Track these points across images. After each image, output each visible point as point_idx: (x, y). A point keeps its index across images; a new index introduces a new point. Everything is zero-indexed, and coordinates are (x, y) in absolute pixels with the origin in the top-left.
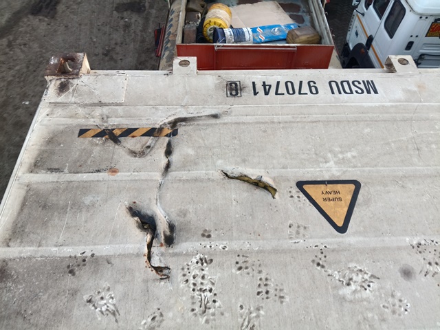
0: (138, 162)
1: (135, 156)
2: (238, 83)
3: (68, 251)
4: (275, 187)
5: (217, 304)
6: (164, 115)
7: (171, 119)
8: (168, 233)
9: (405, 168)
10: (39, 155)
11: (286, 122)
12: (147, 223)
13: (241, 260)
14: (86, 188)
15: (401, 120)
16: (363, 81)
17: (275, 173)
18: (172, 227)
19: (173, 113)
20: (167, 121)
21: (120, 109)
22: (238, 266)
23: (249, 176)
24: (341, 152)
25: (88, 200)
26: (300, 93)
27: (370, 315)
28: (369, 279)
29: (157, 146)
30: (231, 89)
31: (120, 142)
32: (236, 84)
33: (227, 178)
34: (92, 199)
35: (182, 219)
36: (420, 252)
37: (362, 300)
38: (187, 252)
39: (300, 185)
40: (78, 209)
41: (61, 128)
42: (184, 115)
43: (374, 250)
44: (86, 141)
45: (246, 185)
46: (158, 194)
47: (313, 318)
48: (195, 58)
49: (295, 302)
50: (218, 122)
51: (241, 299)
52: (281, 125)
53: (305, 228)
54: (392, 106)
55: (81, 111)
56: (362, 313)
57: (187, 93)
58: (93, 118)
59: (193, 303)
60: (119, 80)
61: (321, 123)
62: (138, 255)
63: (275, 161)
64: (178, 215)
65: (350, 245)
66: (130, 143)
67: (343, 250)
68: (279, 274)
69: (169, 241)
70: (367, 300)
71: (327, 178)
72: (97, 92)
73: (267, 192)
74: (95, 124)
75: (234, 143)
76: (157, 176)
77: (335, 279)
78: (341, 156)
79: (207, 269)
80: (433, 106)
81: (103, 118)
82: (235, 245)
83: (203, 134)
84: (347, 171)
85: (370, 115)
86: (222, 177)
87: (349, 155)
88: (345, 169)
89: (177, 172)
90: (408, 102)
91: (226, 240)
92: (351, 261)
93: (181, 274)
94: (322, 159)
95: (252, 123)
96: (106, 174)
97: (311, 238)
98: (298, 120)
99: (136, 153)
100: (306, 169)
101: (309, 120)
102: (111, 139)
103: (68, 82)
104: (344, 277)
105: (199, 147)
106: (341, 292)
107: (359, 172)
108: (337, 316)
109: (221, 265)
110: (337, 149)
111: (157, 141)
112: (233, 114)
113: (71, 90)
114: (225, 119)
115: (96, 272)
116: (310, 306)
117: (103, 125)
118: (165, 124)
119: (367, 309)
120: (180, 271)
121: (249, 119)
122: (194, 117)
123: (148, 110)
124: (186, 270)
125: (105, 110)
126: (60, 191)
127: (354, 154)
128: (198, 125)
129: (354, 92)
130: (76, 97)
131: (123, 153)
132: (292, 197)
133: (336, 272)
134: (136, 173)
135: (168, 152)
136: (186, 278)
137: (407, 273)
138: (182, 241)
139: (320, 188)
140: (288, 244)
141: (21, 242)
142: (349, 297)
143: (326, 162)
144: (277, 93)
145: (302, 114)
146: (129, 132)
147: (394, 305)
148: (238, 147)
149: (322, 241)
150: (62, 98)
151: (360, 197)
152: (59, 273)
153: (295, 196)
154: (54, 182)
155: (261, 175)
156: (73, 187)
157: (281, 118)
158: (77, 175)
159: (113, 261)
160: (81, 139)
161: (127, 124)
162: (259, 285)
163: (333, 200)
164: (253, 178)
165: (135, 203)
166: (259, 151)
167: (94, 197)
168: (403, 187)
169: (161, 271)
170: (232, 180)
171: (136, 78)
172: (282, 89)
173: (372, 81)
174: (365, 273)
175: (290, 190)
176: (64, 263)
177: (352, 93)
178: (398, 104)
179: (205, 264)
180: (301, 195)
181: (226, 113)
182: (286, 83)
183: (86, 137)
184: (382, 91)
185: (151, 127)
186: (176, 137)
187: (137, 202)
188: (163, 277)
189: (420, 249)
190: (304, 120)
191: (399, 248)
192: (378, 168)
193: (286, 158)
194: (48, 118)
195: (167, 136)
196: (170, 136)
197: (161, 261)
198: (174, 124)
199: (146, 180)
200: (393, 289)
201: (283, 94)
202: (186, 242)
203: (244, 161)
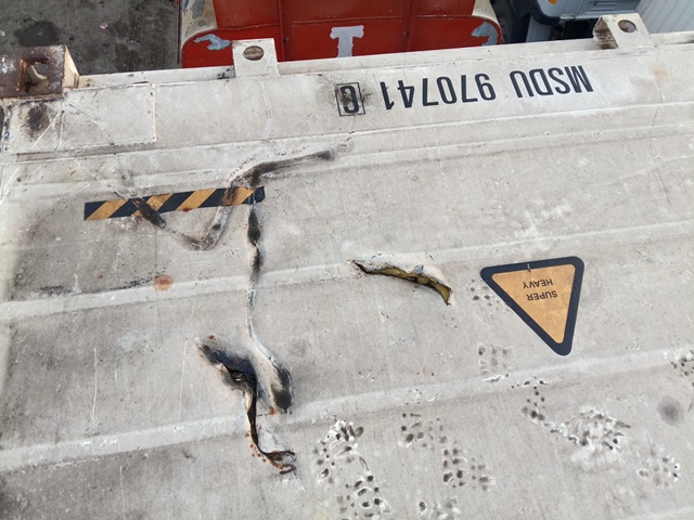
0: (203, 258)
1: (197, 248)
2: (355, 86)
3: (111, 443)
4: (447, 285)
5: (382, 506)
6: (234, 162)
7: (249, 167)
8: (279, 387)
9: (649, 227)
10: (19, 262)
11: (449, 158)
12: (241, 373)
13: (409, 422)
14: (118, 319)
15: (635, 139)
16: (567, 69)
17: (444, 256)
18: (284, 375)
19: (250, 155)
20: (240, 173)
21: (151, 155)
22: (407, 433)
23: (401, 268)
24: (546, 207)
25: (127, 342)
26: (465, 100)
27: (622, 491)
28: (614, 431)
29: (233, 224)
30: (345, 100)
31: (164, 221)
32: (352, 89)
33: (363, 273)
34: (134, 338)
35: (299, 360)
36: (686, 374)
37: (608, 467)
38: (318, 420)
39: (487, 274)
40: (112, 362)
41: (50, 203)
42: (269, 157)
43: (617, 378)
44: (102, 226)
45: (396, 284)
46: (250, 317)
47: (537, 508)
48: (272, 41)
49: (505, 485)
50: (332, 168)
51: (419, 492)
52: (442, 164)
53: (505, 352)
54: (618, 113)
55: (79, 165)
56: (610, 490)
57: (267, 113)
58: (105, 178)
59: (343, 510)
60: (139, 97)
61: (507, 155)
62: (235, 436)
63: (440, 235)
64: (292, 353)
65: (579, 374)
66: (184, 222)
67: (569, 385)
68: (473, 440)
69: (284, 401)
70: (615, 466)
71: (528, 257)
72: (102, 125)
73: (434, 293)
74: (111, 190)
75: (366, 207)
76: (243, 282)
77: (563, 437)
78: (545, 214)
79: (356, 445)
80: (681, 108)
81: (123, 177)
82: (397, 398)
83: (310, 194)
84: (559, 240)
85: (585, 133)
86: (355, 273)
87: (558, 211)
88: (556, 239)
89: (276, 272)
90: (642, 103)
91: (379, 390)
92: (583, 402)
93: (315, 461)
94: (515, 224)
95: (391, 164)
96: (151, 288)
97: (517, 369)
98: (469, 152)
99: (197, 242)
100: (494, 245)
101: (487, 151)
102: (147, 218)
103: (45, 109)
104: (576, 431)
105: (307, 219)
106: (574, 459)
107: (578, 242)
108: (573, 498)
109: (377, 436)
110: (539, 202)
111: (229, 214)
112: (356, 150)
113: (53, 125)
114: (344, 161)
115: (167, 475)
116: (530, 488)
117: (127, 192)
118: (238, 179)
119: (616, 482)
120: (311, 455)
121: (384, 158)
122: (288, 161)
123: (204, 153)
124: (321, 452)
125: (125, 160)
126: (74, 331)
127: (567, 208)
128: (298, 175)
129: (554, 91)
130: (65, 139)
131: (174, 243)
132: (476, 298)
133: (563, 425)
134: (205, 282)
135: (255, 235)
136: (324, 467)
137: (670, 412)
138: (307, 400)
139: (520, 277)
140: (480, 384)
141: (23, 437)
142: (587, 464)
143: (523, 228)
144: (425, 103)
145: (473, 140)
146: (176, 201)
147: (656, 469)
148: (374, 213)
149: (535, 372)
150: (39, 144)
151: (584, 286)
152: (103, 486)
153: (482, 297)
154: (58, 314)
155: (420, 263)
156: (95, 320)
157: (440, 151)
158: (98, 295)
159: (193, 452)
160: (91, 224)
161: (170, 186)
162: (445, 464)
163: (544, 296)
164: (408, 271)
165: (212, 337)
166: (411, 219)
167: (137, 335)
168: (649, 261)
169: (280, 459)
170: (372, 277)
171: (171, 90)
172: (434, 95)
173: (580, 67)
174: (608, 420)
175: (471, 286)
176: (108, 466)
177: (550, 92)
178: (627, 108)
179: (351, 438)
180: (491, 293)
181: (343, 148)
182: (439, 81)
183: (99, 218)
184: (599, 86)
185: (215, 187)
186: (264, 203)
187: (216, 336)
188: (285, 469)
189: (685, 369)
190: (478, 151)
191: (654, 371)
192: (608, 231)
193: (458, 227)
194: (20, 186)
195: (245, 202)
196: (252, 203)
197: (276, 442)
198: (255, 176)
199: (225, 293)
200: (651, 441)
201: (437, 103)
202: (313, 400)
203: (388, 239)
